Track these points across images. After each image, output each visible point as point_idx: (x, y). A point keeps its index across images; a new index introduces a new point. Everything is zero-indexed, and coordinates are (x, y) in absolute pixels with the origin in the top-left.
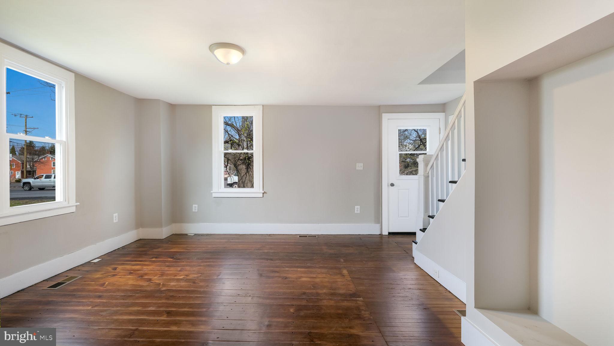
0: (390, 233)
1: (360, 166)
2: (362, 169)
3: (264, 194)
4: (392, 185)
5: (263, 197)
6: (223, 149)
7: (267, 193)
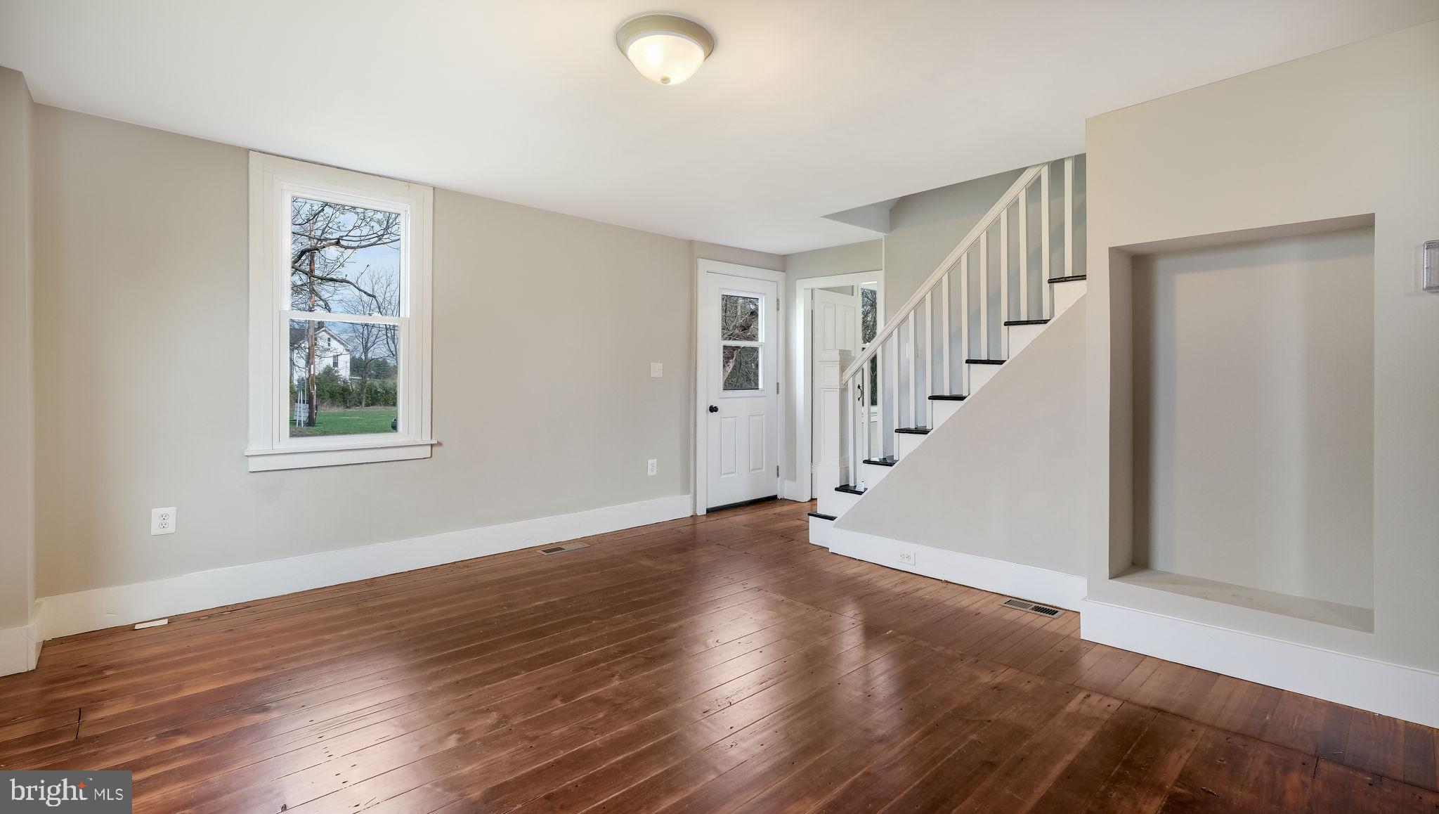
0: (709, 511)
1: (657, 370)
2: (661, 376)
3: (434, 448)
4: (713, 409)
5: (431, 457)
6: (287, 306)
7: (444, 444)
